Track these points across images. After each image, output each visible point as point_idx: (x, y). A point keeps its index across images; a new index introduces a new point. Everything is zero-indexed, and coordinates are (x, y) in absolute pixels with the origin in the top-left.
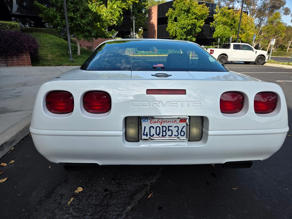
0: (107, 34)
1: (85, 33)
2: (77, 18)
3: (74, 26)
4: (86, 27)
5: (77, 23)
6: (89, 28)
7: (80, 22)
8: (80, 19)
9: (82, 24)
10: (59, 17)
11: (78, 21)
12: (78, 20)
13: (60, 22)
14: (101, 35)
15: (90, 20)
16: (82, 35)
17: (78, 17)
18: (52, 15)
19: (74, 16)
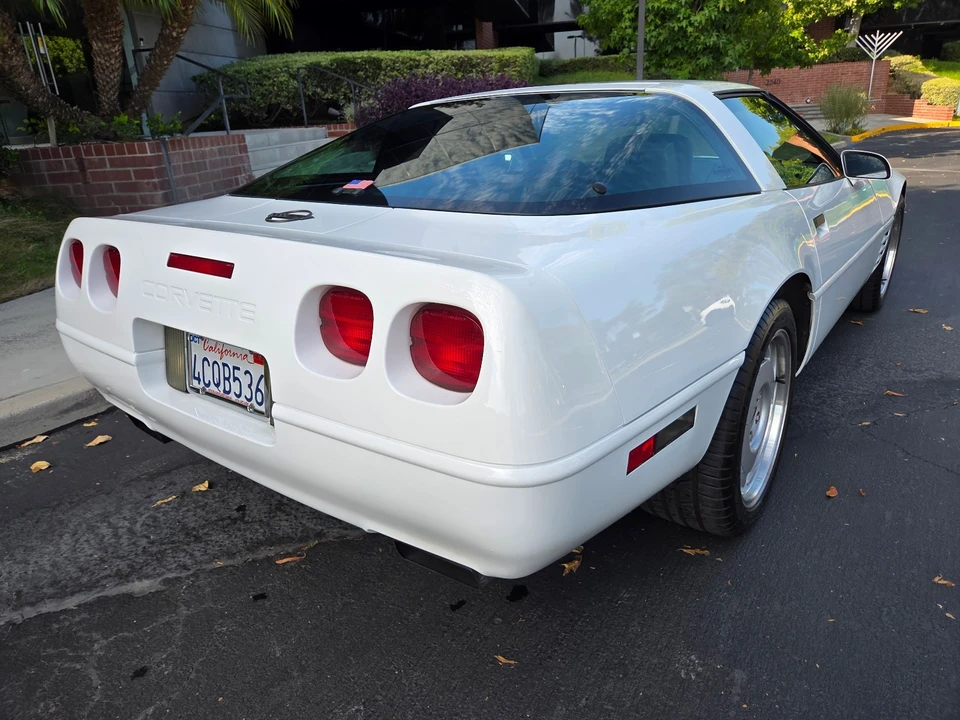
0: (809, 51)
1: (699, 59)
2: (677, 11)
3: (665, 40)
4: (702, 37)
5: (676, 29)
6: (712, 40)
7: (684, 24)
8: (689, 11)
9: (690, 29)
10: (627, 16)
11: (679, 20)
12: (681, 16)
13: (629, 31)
14: (787, 55)
15: (724, 8)
16: (690, 68)
17: (682, 7)
18: (610, 13)
19: (667, 6)
